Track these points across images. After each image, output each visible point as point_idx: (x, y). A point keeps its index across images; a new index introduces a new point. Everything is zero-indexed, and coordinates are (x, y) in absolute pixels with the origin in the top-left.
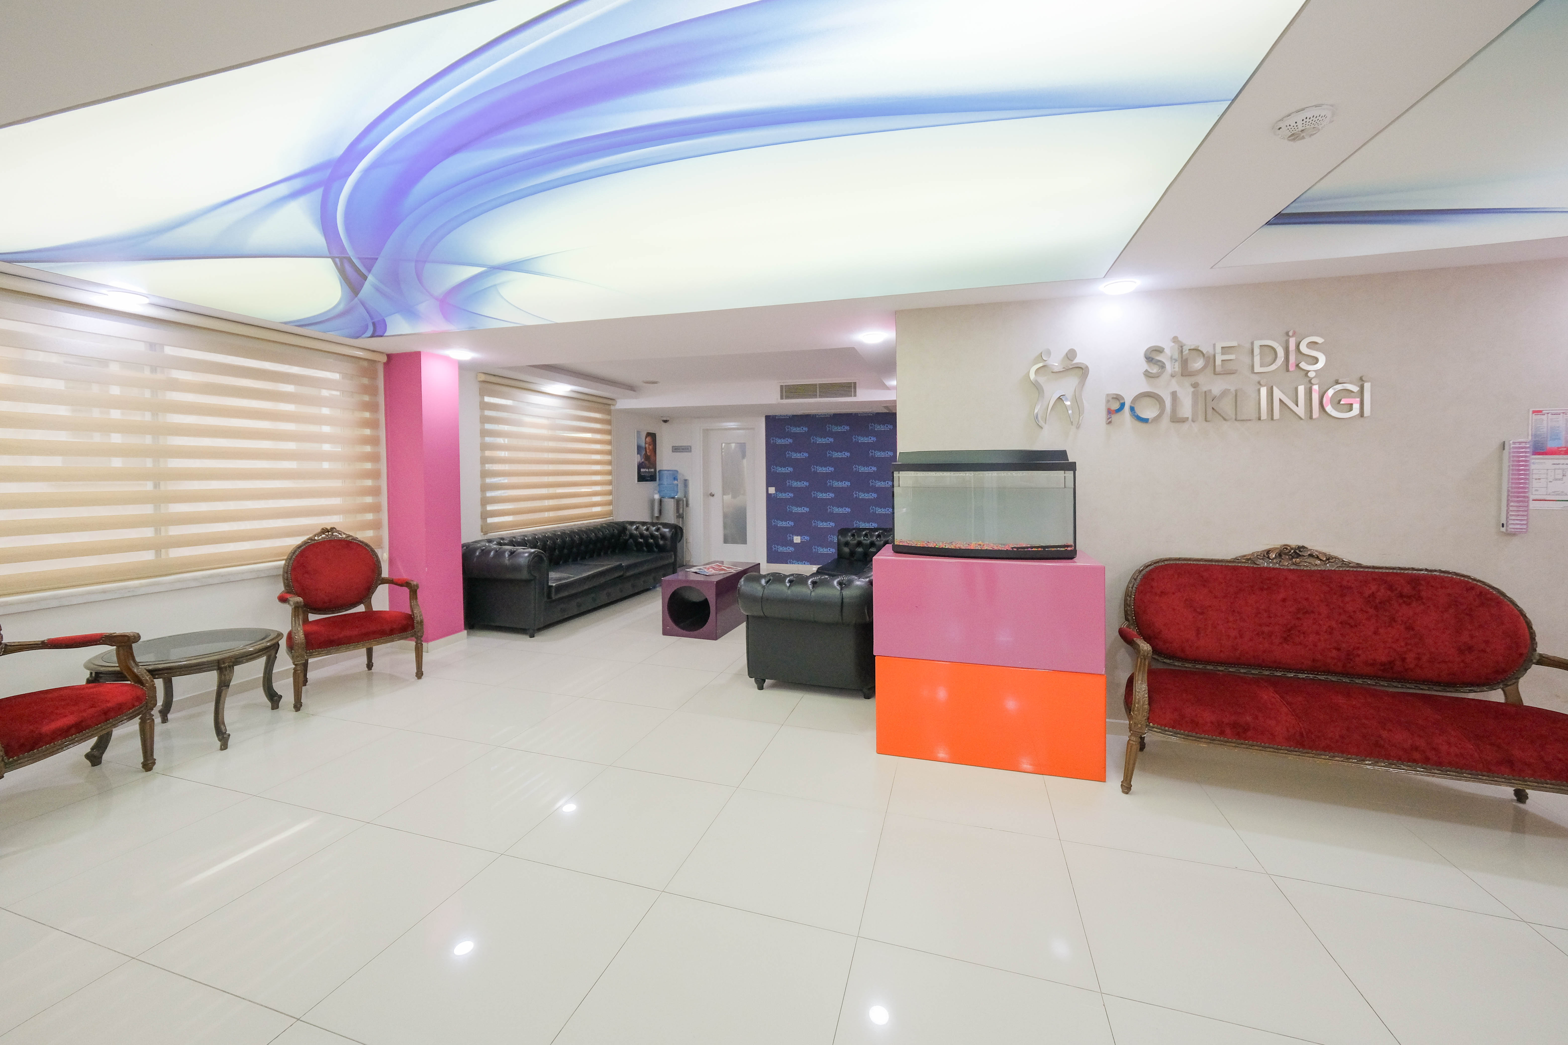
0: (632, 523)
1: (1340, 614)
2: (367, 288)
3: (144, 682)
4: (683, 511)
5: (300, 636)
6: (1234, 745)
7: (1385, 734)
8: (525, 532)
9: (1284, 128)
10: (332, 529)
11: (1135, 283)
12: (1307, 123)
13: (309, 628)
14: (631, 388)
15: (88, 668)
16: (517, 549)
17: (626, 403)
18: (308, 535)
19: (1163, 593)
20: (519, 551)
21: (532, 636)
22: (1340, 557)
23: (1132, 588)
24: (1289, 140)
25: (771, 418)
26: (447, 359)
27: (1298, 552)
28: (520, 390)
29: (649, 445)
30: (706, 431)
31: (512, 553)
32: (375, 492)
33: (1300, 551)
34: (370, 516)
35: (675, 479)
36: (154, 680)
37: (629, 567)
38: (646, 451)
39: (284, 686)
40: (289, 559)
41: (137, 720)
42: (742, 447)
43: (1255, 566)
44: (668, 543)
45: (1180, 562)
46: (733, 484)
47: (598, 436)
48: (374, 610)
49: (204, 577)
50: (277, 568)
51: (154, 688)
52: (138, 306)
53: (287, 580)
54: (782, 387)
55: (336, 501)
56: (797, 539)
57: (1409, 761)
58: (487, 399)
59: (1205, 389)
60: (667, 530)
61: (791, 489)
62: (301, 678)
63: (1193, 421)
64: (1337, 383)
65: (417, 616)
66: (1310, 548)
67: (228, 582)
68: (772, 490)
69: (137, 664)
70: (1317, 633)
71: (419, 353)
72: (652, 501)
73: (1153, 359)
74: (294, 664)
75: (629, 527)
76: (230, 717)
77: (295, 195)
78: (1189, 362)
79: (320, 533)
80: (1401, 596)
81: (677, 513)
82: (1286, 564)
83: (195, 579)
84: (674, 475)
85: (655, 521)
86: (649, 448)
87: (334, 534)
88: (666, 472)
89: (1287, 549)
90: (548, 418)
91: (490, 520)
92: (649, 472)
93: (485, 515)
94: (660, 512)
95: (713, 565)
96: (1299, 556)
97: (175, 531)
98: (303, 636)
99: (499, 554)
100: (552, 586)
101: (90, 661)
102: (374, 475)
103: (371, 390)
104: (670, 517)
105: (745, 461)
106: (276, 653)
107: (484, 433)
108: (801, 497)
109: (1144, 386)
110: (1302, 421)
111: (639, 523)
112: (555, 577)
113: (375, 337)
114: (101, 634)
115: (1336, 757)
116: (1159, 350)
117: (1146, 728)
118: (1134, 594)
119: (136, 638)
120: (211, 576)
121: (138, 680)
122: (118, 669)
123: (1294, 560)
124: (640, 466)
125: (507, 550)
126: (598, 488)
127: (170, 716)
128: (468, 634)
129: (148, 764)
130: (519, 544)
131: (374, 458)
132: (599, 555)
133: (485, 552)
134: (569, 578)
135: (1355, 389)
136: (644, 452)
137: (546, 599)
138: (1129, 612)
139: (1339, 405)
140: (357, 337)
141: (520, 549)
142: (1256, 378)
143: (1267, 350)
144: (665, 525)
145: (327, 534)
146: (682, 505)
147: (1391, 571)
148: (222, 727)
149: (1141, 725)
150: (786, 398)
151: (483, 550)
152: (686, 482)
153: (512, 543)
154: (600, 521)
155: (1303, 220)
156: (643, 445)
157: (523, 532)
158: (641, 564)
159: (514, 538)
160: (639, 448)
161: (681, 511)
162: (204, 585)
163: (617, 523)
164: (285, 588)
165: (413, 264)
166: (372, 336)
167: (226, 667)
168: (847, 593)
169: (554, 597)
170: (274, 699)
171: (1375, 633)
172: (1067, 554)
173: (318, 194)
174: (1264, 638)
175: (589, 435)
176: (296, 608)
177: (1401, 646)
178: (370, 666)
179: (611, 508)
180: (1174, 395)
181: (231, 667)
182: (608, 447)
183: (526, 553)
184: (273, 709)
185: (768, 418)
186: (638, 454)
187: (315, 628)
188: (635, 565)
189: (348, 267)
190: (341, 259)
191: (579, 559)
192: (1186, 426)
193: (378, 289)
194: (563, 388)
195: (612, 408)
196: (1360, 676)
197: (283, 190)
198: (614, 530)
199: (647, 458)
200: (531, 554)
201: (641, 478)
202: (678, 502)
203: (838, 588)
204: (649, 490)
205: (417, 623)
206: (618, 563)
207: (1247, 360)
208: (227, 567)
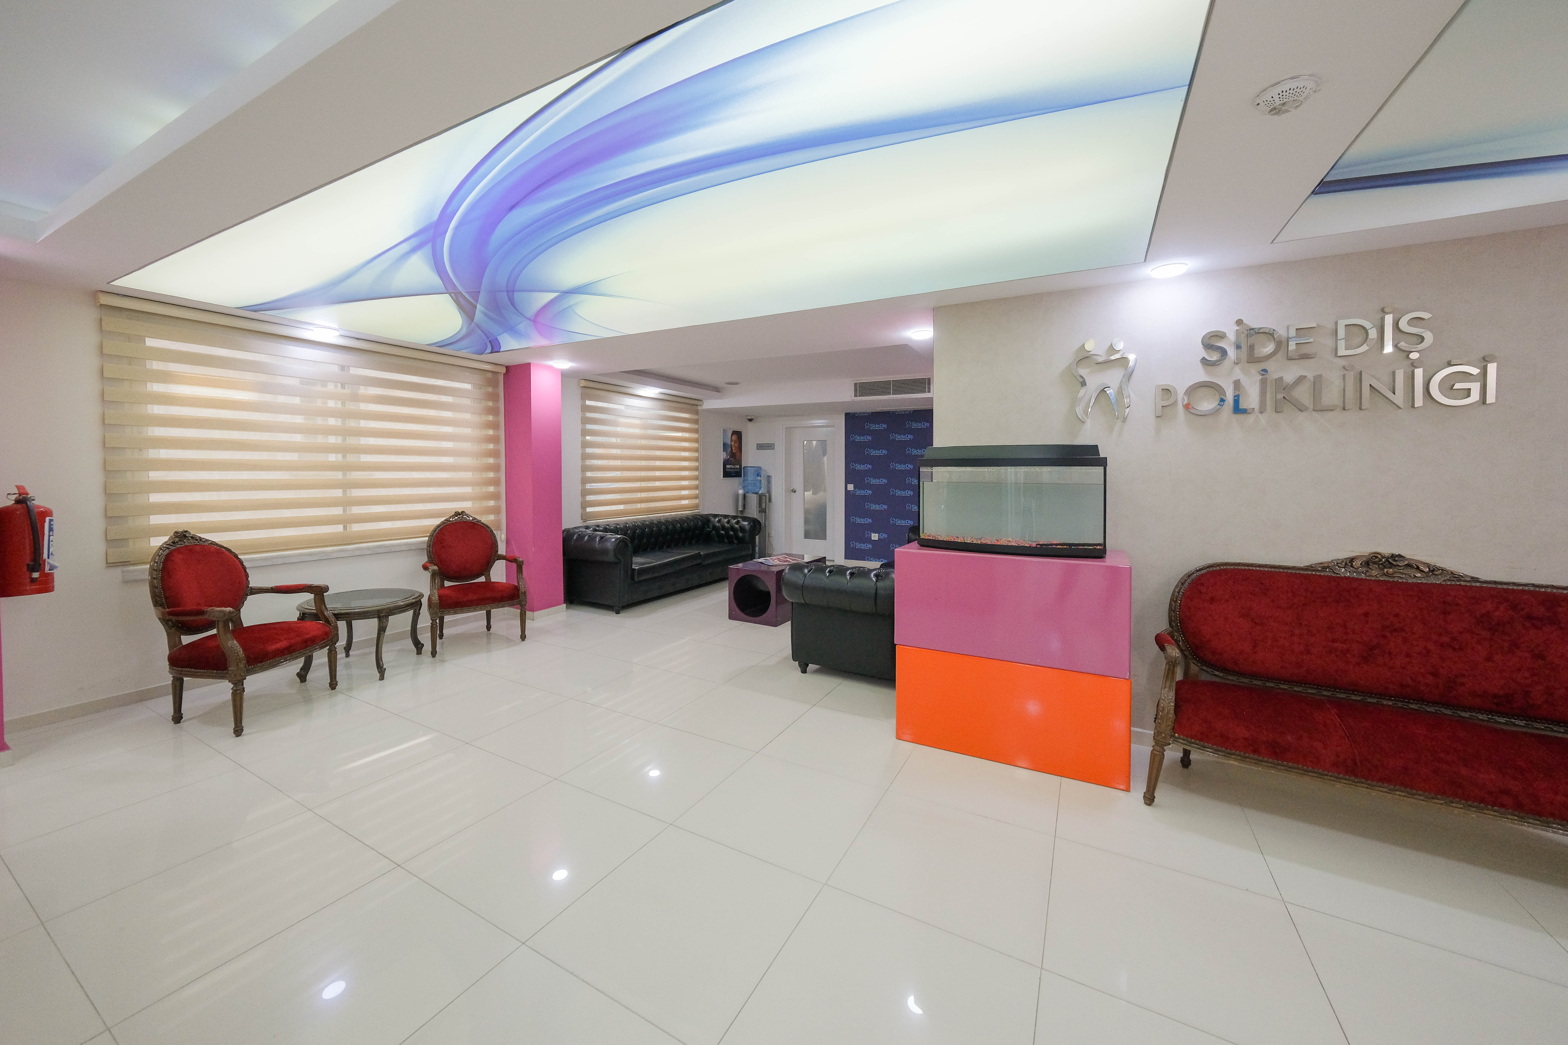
0: (715, 516)
1: (1440, 635)
2: (479, 315)
3: (331, 622)
4: (766, 506)
5: (436, 598)
6: (1270, 765)
7: (1464, 771)
8: (618, 521)
9: (1262, 104)
10: (463, 512)
11: (1186, 264)
12: (1284, 97)
13: (443, 592)
14: (717, 389)
15: (298, 610)
16: (606, 535)
17: (712, 403)
18: (446, 516)
19: (1212, 600)
20: (608, 536)
21: (618, 613)
22: (1448, 568)
23: (1178, 593)
24: (1272, 115)
25: (851, 415)
26: (551, 368)
27: (1392, 561)
28: (616, 394)
29: (735, 443)
30: (788, 429)
31: (602, 538)
32: (495, 482)
33: (1395, 561)
34: (492, 503)
35: (758, 475)
36: (338, 622)
37: (707, 556)
38: (732, 448)
39: (425, 638)
40: (431, 536)
41: (326, 650)
42: (823, 443)
43: (1333, 575)
44: (747, 535)
45: (1239, 567)
46: (813, 481)
47: (686, 435)
48: (492, 581)
49: (374, 547)
50: (422, 542)
51: (336, 628)
52: (332, 337)
53: (429, 552)
54: (856, 384)
55: (468, 490)
56: (875, 537)
57: (1494, 805)
58: (588, 403)
59: (1276, 376)
60: (746, 523)
61: (870, 486)
62: (437, 631)
63: (1261, 413)
64: (1449, 365)
65: (522, 588)
66: (1407, 557)
67: (390, 552)
68: (851, 487)
69: (326, 609)
70: (1408, 655)
71: (529, 364)
72: (737, 496)
73: (1213, 346)
74: (432, 620)
75: (712, 519)
76: (386, 657)
77: (414, 250)
78: (1256, 347)
79: (453, 516)
80: (1529, 617)
81: (759, 508)
82: (1375, 572)
83: (368, 548)
84: (758, 471)
85: (739, 515)
86: (734, 445)
87: (464, 517)
88: (750, 468)
89: (1376, 557)
90: (641, 418)
91: (589, 510)
92: (734, 468)
93: (584, 505)
94: (744, 506)
95: (779, 557)
96: (1391, 566)
97: (356, 510)
98: (438, 597)
99: (592, 538)
100: (635, 569)
101: (300, 605)
102: (495, 468)
103: (494, 397)
104: (753, 512)
105: (825, 458)
106: (420, 610)
107: (585, 433)
108: (880, 494)
109: (1202, 376)
110: (1401, 410)
111: (721, 516)
112: (639, 562)
113: (494, 353)
114: (306, 584)
115: (1397, 791)
116: (1220, 336)
117: (1171, 738)
118: (1180, 599)
119: (326, 589)
120: (379, 547)
121: (327, 621)
122: (315, 611)
123: (1386, 570)
124: (726, 463)
125: (598, 535)
126: (685, 483)
127: (351, 653)
128: (567, 608)
129: (333, 685)
130: (611, 531)
131: (495, 454)
132: (684, 544)
133: (581, 537)
134: (652, 563)
135: (1475, 371)
136: (729, 450)
137: (629, 581)
138: (1173, 619)
139: (1452, 391)
140: (481, 354)
141: (609, 535)
142: (1342, 362)
143: (1356, 329)
144: (745, 519)
145: (459, 516)
146: (764, 501)
147: (1521, 588)
148: (380, 662)
149: (1165, 735)
150: (860, 396)
151: (579, 535)
152: (769, 478)
153: (606, 530)
154: (686, 514)
155: (1354, 186)
156: (729, 442)
157: (616, 521)
158: (719, 553)
159: (608, 525)
160: (725, 445)
161: (764, 506)
162: (375, 553)
163: (702, 516)
164: (428, 558)
165: (505, 294)
166: (491, 353)
167: (383, 616)
168: (881, 584)
169: (636, 579)
170: (419, 646)
171: (1489, 659)
172: (1097, 552)
173: (428, 249)
174: (1337, 656)
175: (679, 434)
176: (434, 575)
177: (1526, 678)
178: (489, 627)
179: (697, 501)
180: (1237, 384)
181: (387, 616)
182: (695, 445)
183: (613, 538)
184: (418, 654)
185: (848, 416)
186: (723, 451)
187: (447, 592)
188: (714, 554)
189: (461, 299)
190: (455, 293)
191: (664, 547)
192: (1250, 419)
193: (486, 315)
194: (652, 391)
195: (699, 408)
196: (1465, 709)
197: (405, 247)
198: (698, 522)
199: (733, 455)
200: (617, 539)
201: (727, 474)
202: (761, 497)
203: (874, 579)
204: (734, 485)
205: (522, 593)
206: (697, 552)
207: (1330, 342)
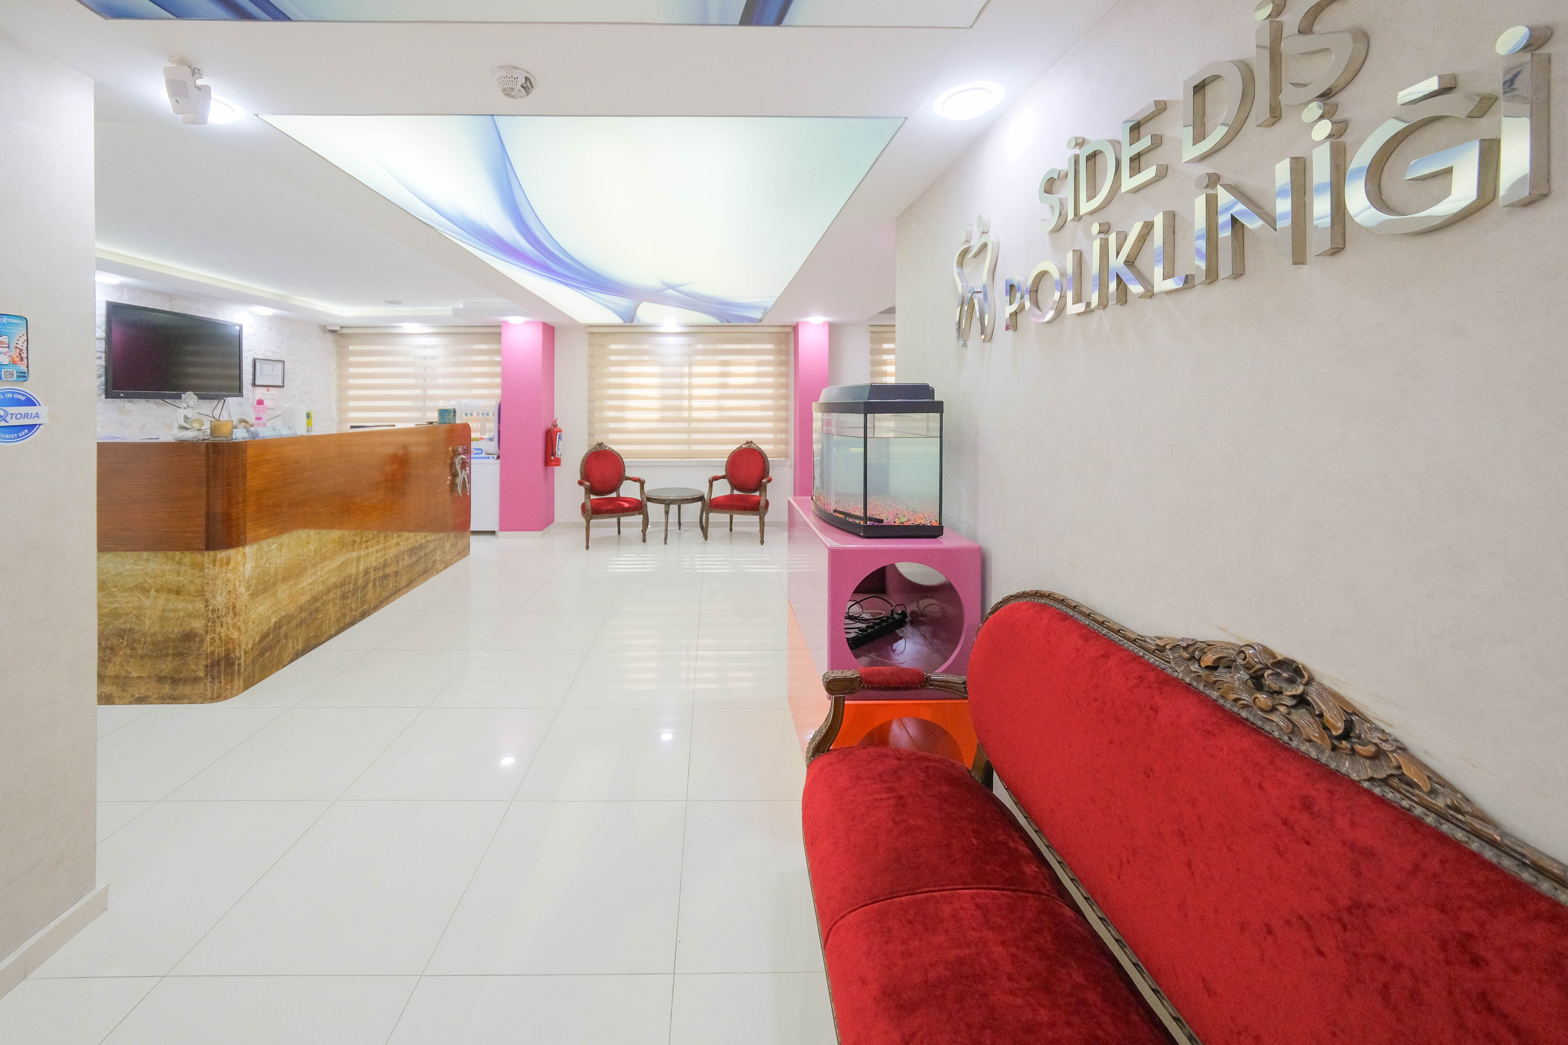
3: (643, 502)
10: (751, 442)
40: (729, 457)
51: (646, 506)
53: (727, 468)
65: (762, 502)
69: (644, 494)
71: (799, 323)
79: (745, 444)
87: (751, 445)
119: (644, 482)
145: (748, 444)
164: (726, 473)
208: (709, 458)
